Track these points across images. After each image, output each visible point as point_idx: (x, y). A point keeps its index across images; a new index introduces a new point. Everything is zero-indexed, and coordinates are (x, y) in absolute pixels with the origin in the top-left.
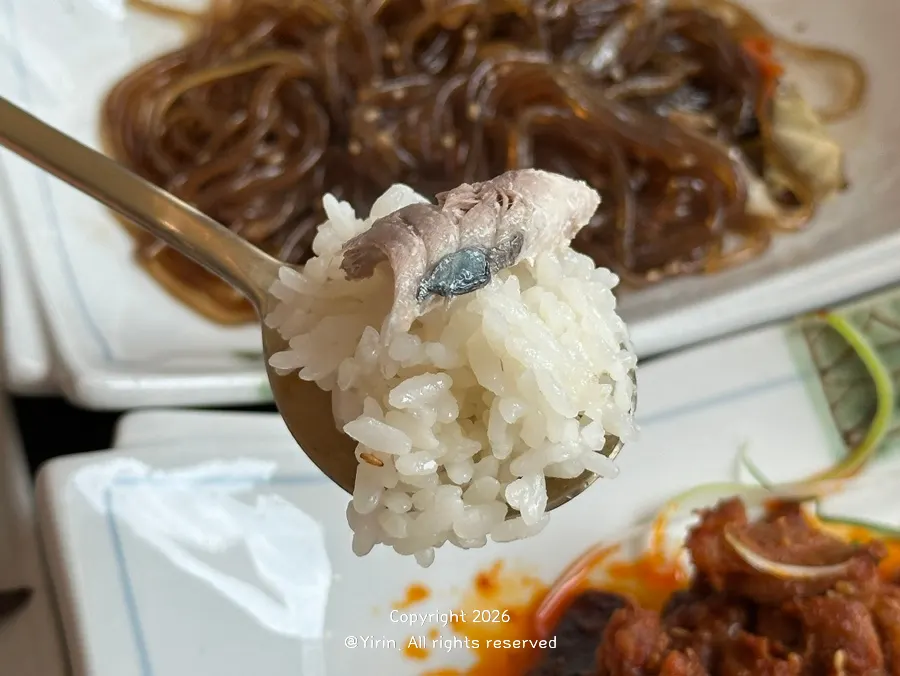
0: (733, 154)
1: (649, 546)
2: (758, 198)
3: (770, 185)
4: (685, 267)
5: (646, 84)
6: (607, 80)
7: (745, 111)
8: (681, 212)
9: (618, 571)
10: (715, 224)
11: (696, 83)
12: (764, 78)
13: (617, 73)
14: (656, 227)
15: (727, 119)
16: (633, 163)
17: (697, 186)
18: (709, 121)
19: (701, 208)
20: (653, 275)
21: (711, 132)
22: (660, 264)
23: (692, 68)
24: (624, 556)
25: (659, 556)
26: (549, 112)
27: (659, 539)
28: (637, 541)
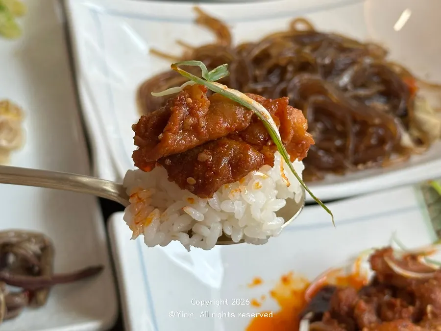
0: (396, 121)
1: (354, 270)
2: (406, 140)
3: (411, 135)
4: (374, 164)
5: (362, 92)
6: (345, 89)
7: (402, 105)
8: (373, 141)
9: (340, 279)
10: (387, 147)
11: (383, 94)
12: (409, 92)
13: (349, 87)
14: (362, 147)
15: (394, 108)
16: (355, 121)
17: (381, 132)
18: (386, 108)
19: (382, 141)
20: (360, 166)
21: (387, 112)
22: (364, 162)
23: (381, 88)
24: (343, 274)
25: (358, 274)
26: (320, 98)
27: (358, 266)
28: (348, 268)
